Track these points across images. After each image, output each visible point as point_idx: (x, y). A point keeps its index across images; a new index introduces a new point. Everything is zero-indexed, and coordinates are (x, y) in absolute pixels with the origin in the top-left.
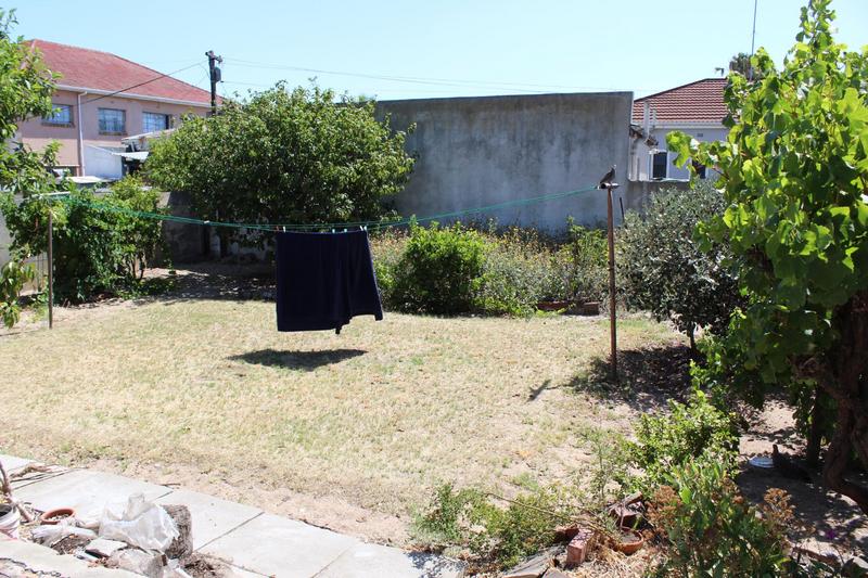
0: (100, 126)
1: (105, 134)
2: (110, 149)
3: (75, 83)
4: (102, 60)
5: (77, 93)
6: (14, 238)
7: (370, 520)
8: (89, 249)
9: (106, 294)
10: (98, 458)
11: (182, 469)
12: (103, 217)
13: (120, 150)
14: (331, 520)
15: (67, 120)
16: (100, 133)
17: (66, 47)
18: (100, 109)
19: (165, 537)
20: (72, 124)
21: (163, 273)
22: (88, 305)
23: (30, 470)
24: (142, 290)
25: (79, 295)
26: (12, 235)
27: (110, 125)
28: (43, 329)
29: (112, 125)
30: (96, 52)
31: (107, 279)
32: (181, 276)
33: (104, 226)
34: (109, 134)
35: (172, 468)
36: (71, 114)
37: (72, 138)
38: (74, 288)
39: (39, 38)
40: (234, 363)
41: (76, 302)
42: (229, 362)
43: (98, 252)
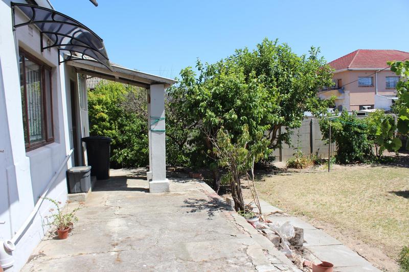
0: (387, 85)
1: (389, 89)
2: (388, 96)
3: (375, 67)
4: (390, 54)
5: (375, 72)
6: (323, 135)
7: (386, 261)
8: (352, 141)
9: (360, 161)
10: (304, 215)
11: (329, 225)
12: (360, 127)
13: (393, 96)
14: (369, 256)
15: (370, 84)
16: (386, 89)
17: (373, 50)
18: (387, 77)
19: (289, 235)
20: (372, 85)
21: (393, 154)
22: (350, 165)
23: (277, 212)
24: (377, 161)
25: (347, 161)
26: (322, 134)
27: (392, 84)
28: (325, 172)
29: (393, 84)
30: (388, 51)
31: (360, 154)
32: (402, 156)
33: (359, 131)
34: (391, 89)
35: (325, 224)
36: (372, 81)
37: (373, 92)
38: (344, 157)
39: (361, 49)
40: (390, 194)
41: (346, 164)
42: (387, 194)
43: (356, 142)
